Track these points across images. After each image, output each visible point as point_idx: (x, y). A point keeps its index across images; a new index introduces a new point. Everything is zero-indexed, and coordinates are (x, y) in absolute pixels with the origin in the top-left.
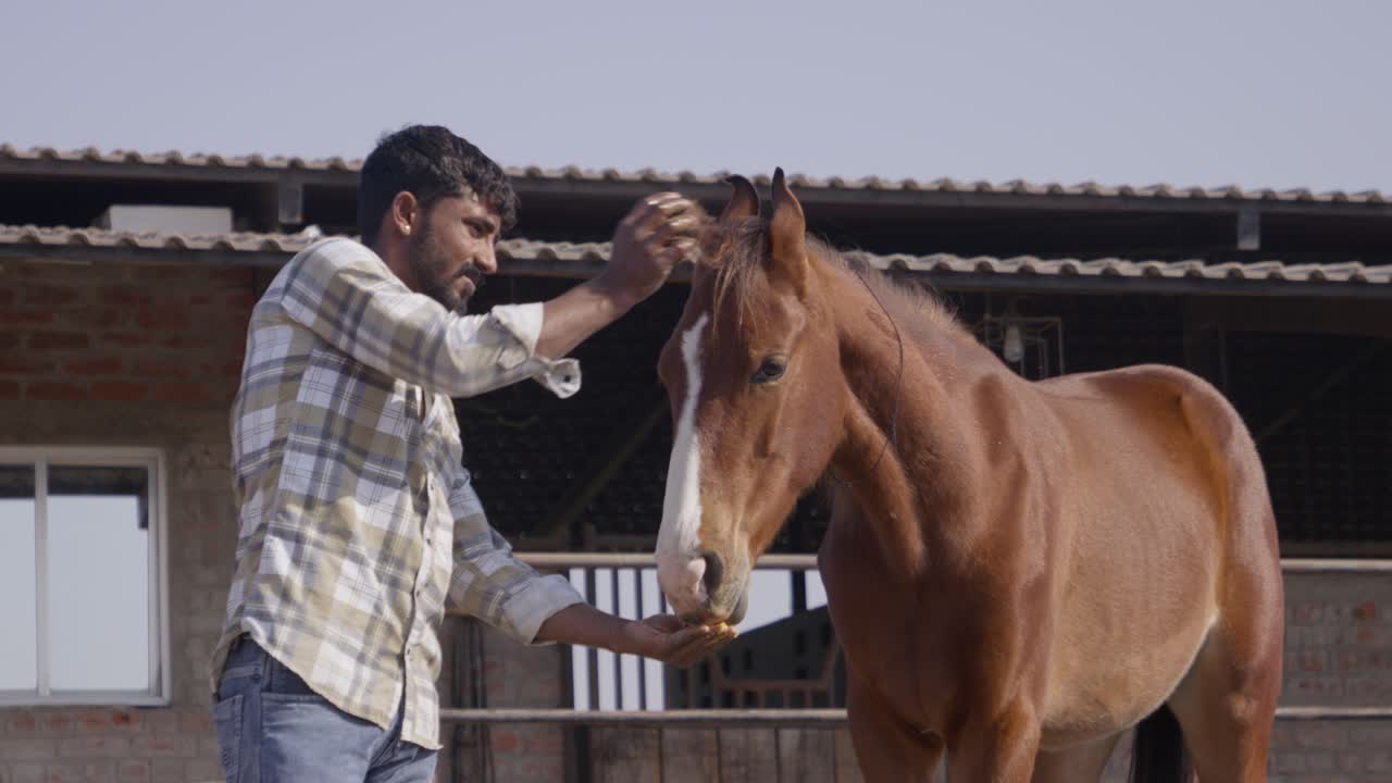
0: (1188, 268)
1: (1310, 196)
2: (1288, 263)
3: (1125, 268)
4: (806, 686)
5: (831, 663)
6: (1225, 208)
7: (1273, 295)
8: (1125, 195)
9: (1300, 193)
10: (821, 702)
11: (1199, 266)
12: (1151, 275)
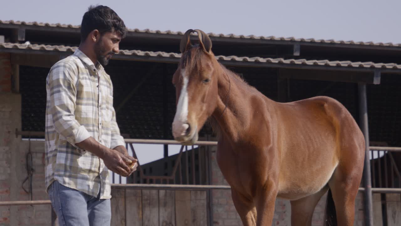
0: (279, 60)
1: (314, 40)
2: (308, 60)
3: (261, 60)
4: (167, 178)
5: (175, 171)
6: (290, 43)
7: (303, 69)
8: (262, 39)
9: (311, 40)
10: (171, 183)
11: (282, 60)
12: (268, 62)
